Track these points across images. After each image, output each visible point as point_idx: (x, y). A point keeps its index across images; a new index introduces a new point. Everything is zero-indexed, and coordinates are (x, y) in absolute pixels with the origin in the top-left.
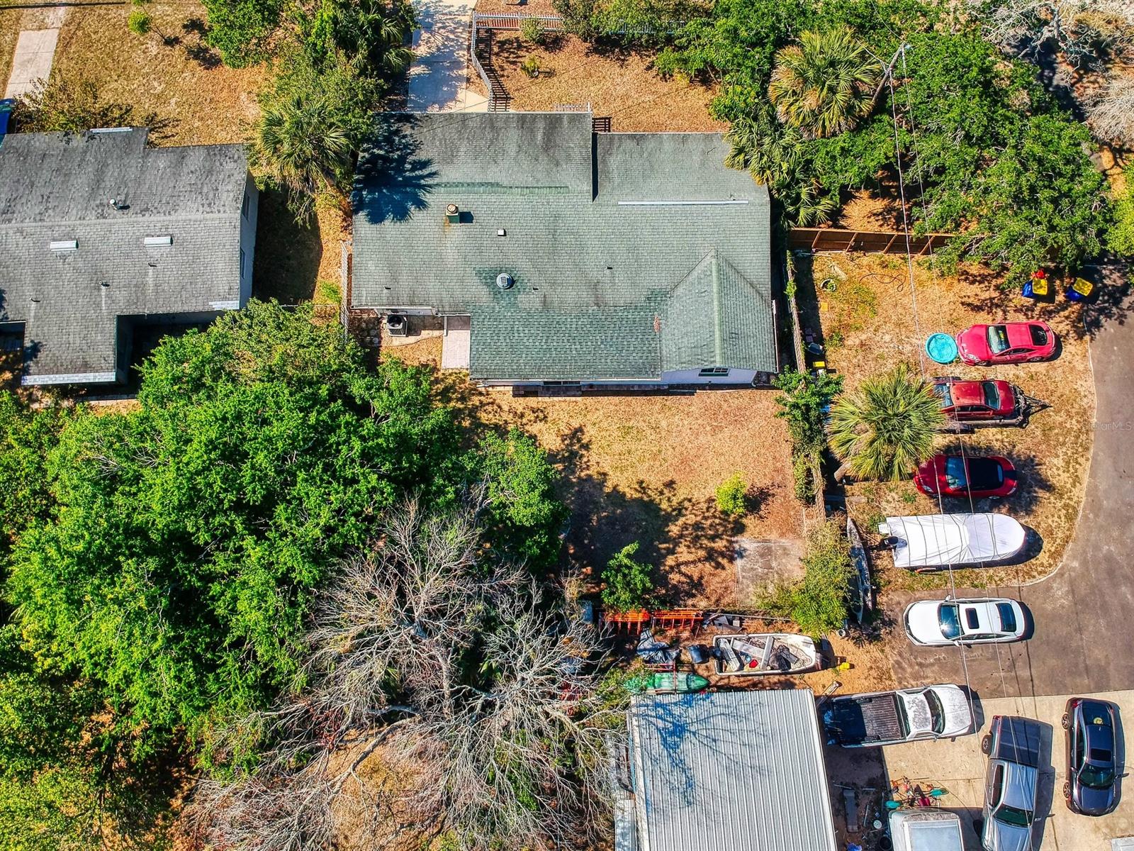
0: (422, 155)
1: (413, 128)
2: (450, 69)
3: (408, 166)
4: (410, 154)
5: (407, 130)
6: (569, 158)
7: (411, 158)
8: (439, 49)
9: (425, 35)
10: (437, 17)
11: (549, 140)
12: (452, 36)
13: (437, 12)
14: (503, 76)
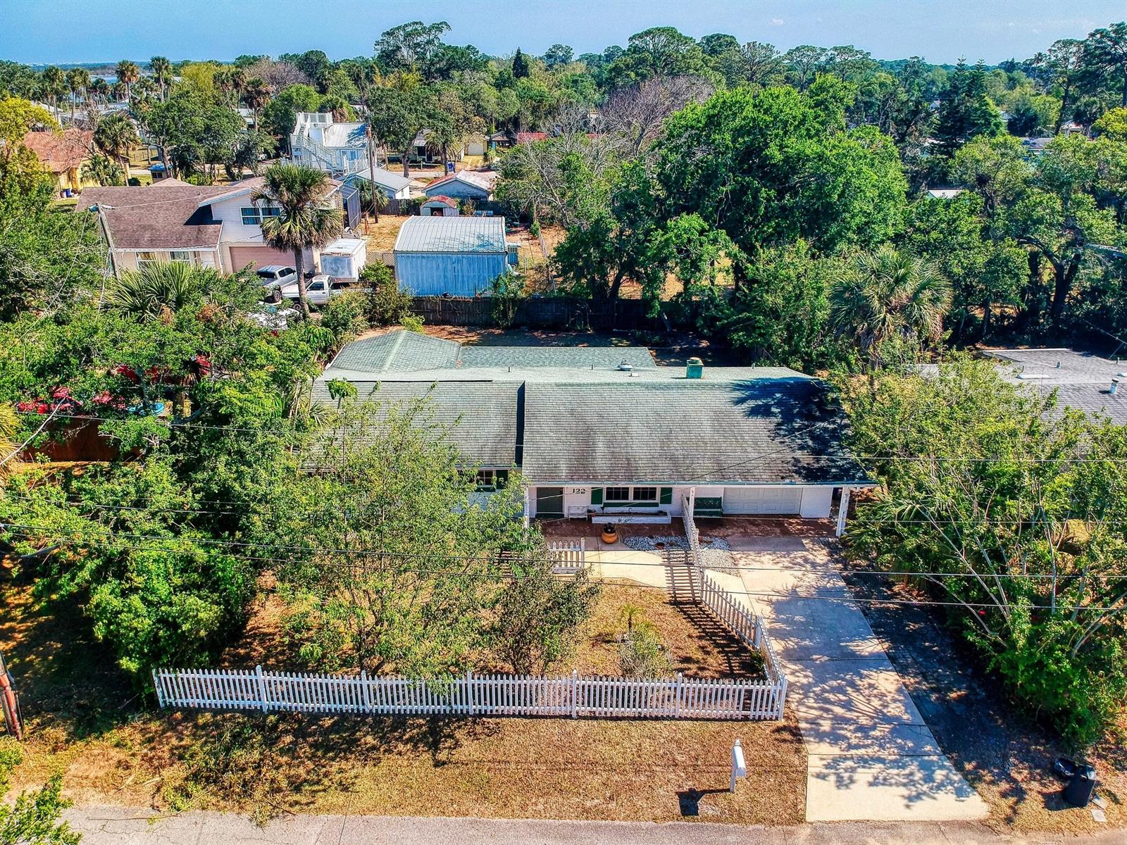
0: (763, 422)
1: (797, 460)
2: (807, 650)
3: (775, 410)
4: (779, 424)
5: (805, 458)
6: (557, 419)
7: (776, 420)
8: (852, 684)
9: (895, 710)
10: (890, 753)
12: (838, 710)
13: (897, 764)
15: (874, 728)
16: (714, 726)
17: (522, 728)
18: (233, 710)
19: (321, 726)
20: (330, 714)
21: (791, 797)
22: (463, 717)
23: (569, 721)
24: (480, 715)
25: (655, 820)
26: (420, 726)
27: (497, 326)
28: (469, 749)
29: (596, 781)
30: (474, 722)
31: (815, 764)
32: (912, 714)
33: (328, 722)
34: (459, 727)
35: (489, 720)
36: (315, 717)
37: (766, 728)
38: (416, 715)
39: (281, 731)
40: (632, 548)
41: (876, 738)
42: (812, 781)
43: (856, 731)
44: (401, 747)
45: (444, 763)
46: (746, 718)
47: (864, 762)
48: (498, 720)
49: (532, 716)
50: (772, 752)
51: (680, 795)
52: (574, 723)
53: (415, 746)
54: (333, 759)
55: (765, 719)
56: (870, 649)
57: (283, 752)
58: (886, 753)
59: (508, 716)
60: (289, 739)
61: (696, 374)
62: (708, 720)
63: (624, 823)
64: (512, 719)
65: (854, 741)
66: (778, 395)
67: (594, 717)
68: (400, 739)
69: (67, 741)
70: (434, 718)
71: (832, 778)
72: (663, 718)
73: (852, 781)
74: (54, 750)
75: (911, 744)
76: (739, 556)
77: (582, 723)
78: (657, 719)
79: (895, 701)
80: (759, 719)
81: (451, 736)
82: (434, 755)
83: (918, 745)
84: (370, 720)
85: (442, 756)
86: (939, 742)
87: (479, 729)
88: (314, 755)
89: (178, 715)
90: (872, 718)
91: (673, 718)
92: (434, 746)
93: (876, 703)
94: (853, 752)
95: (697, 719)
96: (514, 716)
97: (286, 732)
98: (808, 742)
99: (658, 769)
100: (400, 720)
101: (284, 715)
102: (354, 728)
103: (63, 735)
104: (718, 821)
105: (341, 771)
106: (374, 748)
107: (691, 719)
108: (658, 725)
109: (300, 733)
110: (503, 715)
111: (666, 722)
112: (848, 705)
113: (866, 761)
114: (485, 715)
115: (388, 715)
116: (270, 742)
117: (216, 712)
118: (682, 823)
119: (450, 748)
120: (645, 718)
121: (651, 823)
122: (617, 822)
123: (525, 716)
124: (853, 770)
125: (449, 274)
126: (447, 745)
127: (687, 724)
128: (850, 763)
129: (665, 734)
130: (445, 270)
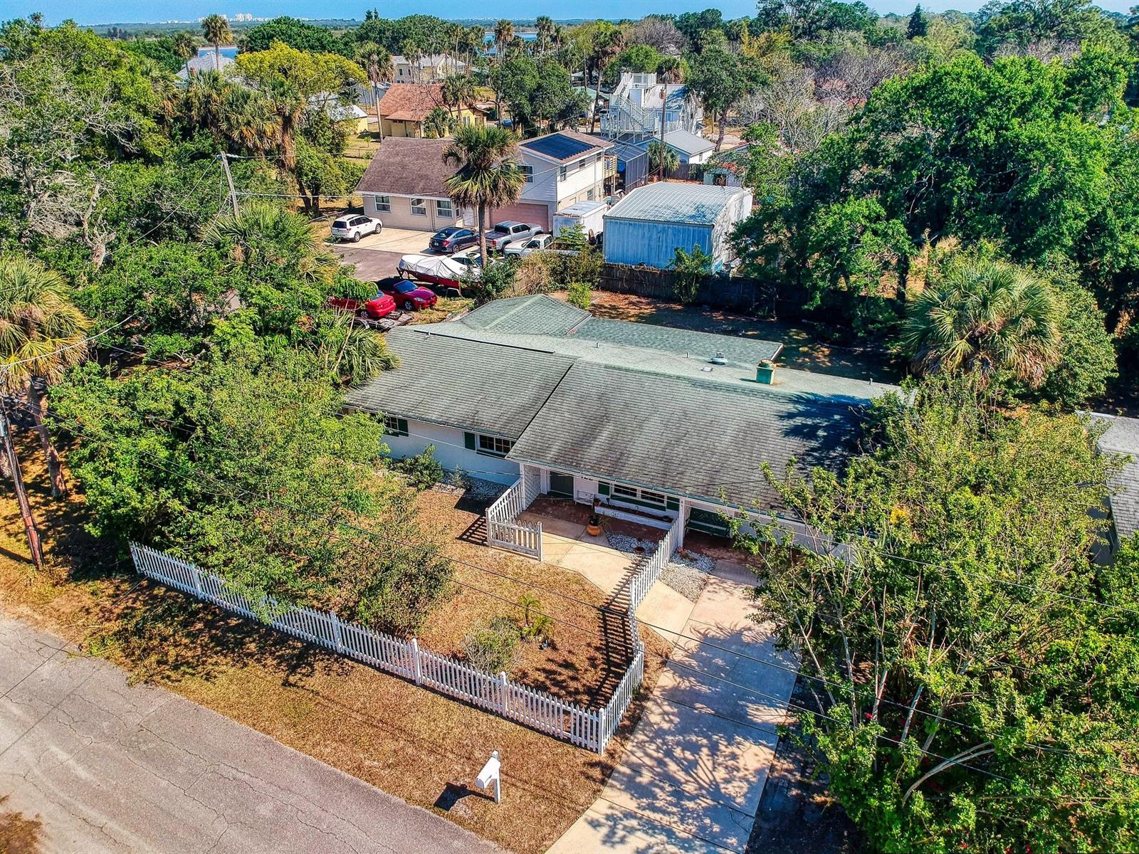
0: (796, 444)
2: (696, 696)
3: (821, 433)
4: (813, 450)
7: (814, 444)
9: (735, 789)
10: (685, 830)
11: (594, 428)
12: (672, 768)
14: (597, 649)
15: (692, 798)
16: (531, 736)
17: (368, 678)
18: (179, 591)
19: (227, 623)
20: (239, 616)
21: (547, 830)
22: (330, 652)
23: (410, 686)
24: (344, 656)
25: (408, 799)
26: (294, 648)
27: (679, 301)
28: (317, 681)
29: (389, 745)
30: (336, 660)
31: (599, 809)
32: (749, 800)
33: (233, 622)
34: (322, 660)
35: (350, 663)
36: (229, 614)
37: (580, 757)
38: (298, 639)
39: (199, 619)
40: (611, 546)
41: (685, 810)
42: (581, 825)
43: (672, 794)
44: (269, 661)
45: (290, 685)
46: (568, 741)
47: (651, 827)
48: (356, 665)
49: (384, 671)
50: (567, 781)
51: (449, 786)
52: (414, 688)
53: (279, 664)
54: (216, 653)
55: (586, 748)
56: (767, 718)
57: (188, 636)
58: (682, 827)
59: (365, 664)
60: (199, 626)
61: (764, 378)
62: (532, 729)
63: (380, 791)
64: (367, 668)
65: (659, 804)
66: (837, 417)
67: (433, 690)
68: (272, 653)
69: (66, 580)
70: (310, 645)
71: (604, 830)
72: (491, 712)
73: (622, 840)
74: (54, 586)
75: (716, 829)
76: (712, 581)
77: (421, 691)
78: (486, 710)
79: (744, 779)
80: (580, 746)
81: (311, 666)
82: (288, 676)
83: (724, 834)
84: (263, 631)
85: (291, 679)
86: (752, 841)
87: (336, 666)
88: (207, 645)
89: (145, 583)
90: (701, 787)
91: (501, 715)
92: (293, 669)
93: (721, 774)
94: (648, 813)
95: (522, 724)
96: (370, 665)
97: (200, 620)
98: (612, 786)
99: (451, 756)
100: (284, 638)
101: (208, 605)
102: (249, 634)
103: (64, 576)
104: (460, 824)
105: (216, 663)
106: (251, 655)
107: (517, 722)
108: (482, 717)
109: (210, 625)
110: (361, 662)
111: (492, 717)
112: (689, 767)
113: (654, 828)
114: (349, 657)
115: (278, 631)
116: (185, 624)
117: (170, 588)
118: (427, 811)
119: (303, 674)
120: (476, 707)
121: (403, 801)
122: (375, 788)
123: (378, 669)
124: (631, 830)
125: (653, 243)
126: (304, 671)
127: (508, 725)
128: (634, 823)
129: (484, 728)
130: (650, 238)
